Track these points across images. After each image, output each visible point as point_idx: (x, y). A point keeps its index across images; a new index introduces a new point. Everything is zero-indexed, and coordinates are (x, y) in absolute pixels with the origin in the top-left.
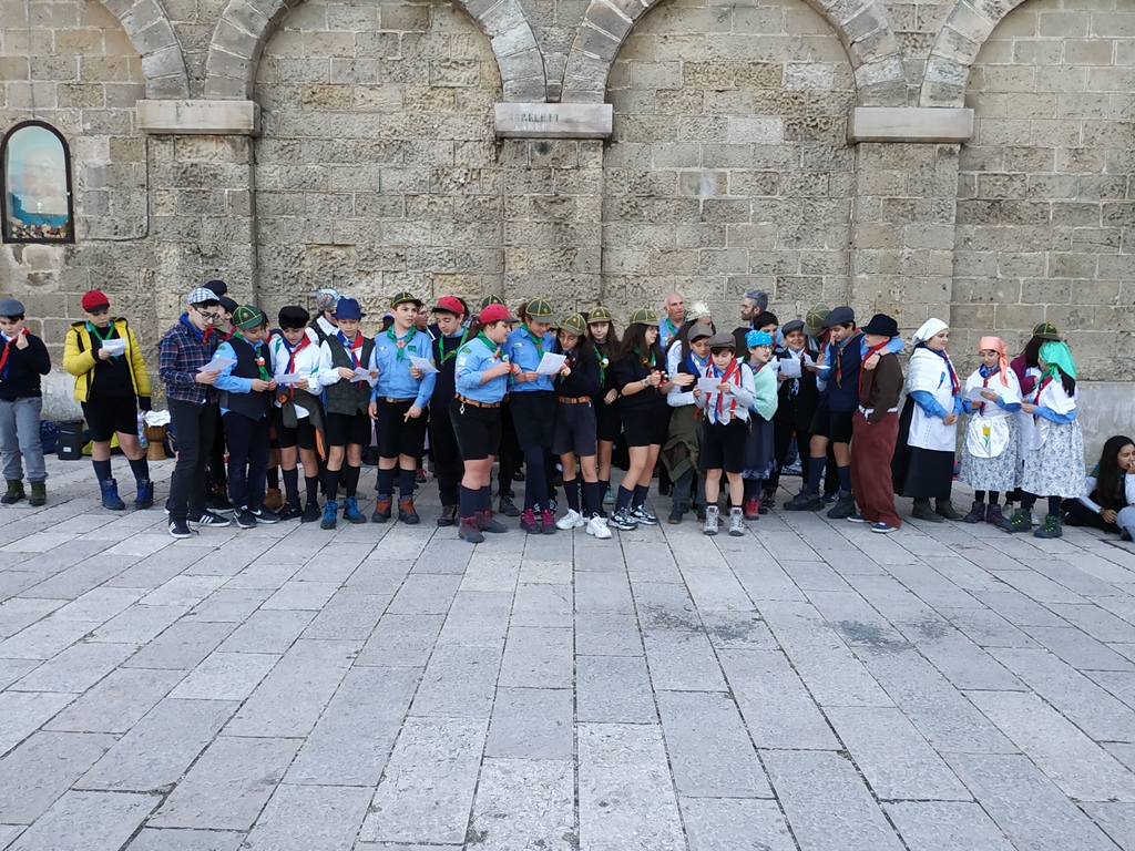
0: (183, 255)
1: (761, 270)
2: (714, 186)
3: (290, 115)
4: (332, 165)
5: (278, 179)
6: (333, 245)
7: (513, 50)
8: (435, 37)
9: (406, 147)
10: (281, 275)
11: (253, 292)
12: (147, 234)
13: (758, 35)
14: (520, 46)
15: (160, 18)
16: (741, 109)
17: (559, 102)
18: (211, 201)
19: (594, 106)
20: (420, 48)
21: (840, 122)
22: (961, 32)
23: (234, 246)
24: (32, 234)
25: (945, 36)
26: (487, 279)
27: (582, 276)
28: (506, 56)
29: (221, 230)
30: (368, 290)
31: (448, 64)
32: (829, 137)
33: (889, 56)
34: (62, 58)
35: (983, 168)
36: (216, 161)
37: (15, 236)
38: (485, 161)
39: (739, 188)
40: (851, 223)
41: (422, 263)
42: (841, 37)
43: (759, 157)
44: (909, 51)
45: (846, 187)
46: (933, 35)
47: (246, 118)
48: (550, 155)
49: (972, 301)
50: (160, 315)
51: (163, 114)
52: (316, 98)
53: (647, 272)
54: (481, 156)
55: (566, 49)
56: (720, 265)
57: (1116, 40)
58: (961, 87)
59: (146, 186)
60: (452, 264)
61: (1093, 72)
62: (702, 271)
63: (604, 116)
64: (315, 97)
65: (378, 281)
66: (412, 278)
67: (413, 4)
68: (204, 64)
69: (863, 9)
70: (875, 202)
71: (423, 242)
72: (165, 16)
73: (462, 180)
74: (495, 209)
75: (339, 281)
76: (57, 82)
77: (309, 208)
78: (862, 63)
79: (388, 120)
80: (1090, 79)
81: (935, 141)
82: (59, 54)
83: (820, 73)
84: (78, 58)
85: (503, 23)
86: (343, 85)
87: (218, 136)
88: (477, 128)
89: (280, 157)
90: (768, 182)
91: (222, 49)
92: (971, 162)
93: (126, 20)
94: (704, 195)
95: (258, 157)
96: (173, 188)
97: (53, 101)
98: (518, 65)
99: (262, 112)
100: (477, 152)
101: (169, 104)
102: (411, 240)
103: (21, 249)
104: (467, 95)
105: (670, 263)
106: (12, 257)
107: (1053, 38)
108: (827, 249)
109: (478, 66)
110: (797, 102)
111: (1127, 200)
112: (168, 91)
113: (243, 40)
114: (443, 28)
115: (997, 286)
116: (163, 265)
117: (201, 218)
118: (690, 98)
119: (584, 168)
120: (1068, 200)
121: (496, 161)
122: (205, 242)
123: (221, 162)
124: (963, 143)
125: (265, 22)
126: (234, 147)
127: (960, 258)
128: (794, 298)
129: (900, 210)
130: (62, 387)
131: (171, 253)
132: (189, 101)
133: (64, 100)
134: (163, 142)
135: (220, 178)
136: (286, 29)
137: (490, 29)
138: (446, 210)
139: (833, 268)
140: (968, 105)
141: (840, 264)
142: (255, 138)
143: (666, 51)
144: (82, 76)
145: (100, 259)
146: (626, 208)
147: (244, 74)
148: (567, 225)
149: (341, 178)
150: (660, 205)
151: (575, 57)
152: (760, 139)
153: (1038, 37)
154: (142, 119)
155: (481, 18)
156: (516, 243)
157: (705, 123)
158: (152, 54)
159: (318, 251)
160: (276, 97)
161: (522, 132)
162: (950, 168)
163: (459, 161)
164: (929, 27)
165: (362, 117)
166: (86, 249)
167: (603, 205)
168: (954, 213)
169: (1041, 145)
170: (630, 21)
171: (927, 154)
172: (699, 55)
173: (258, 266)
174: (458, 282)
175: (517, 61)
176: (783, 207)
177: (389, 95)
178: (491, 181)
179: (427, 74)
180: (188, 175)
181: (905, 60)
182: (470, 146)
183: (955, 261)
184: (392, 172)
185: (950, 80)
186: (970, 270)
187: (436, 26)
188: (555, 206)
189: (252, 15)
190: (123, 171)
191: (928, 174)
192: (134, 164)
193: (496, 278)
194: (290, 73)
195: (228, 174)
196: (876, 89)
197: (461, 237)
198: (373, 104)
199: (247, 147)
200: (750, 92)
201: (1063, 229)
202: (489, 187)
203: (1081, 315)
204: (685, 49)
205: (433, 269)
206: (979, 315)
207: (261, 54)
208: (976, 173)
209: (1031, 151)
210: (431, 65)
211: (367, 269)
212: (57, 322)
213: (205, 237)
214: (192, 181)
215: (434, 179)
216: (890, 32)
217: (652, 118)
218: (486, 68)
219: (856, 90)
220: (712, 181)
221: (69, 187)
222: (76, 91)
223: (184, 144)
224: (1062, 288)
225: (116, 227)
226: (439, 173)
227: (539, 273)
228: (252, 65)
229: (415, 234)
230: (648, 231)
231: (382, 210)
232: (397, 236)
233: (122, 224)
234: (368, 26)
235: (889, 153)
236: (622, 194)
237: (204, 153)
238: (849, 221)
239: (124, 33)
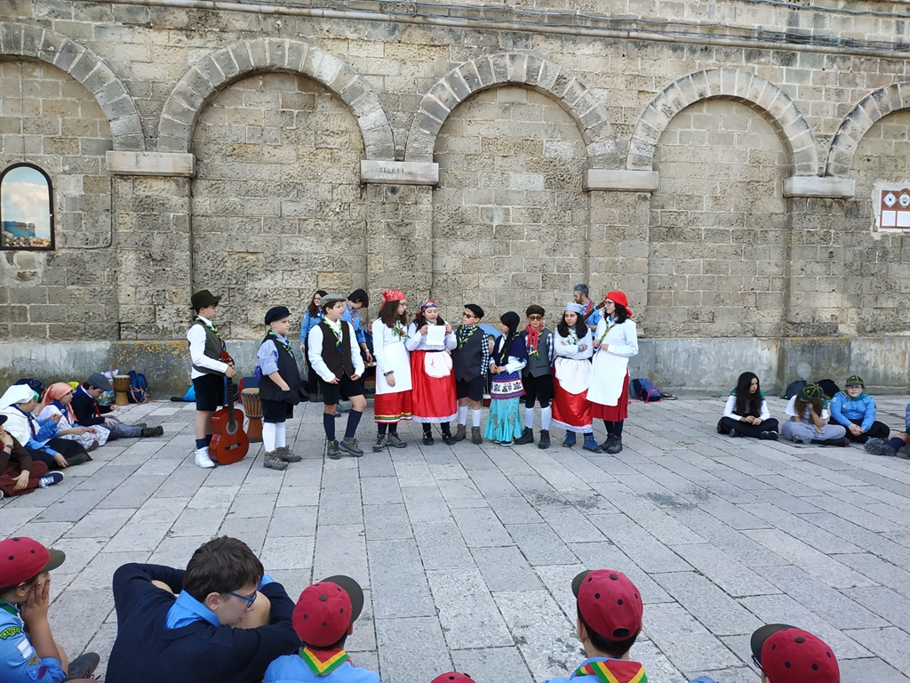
0: (139, 259)
1: (532, 270)
2: (502, 217)
3: (217, 163)
4: (247, 198)
5: (208, 207)
6: (248, 252)
7: (373, 126)
8: (319, 115)
9: (299, 187)
10: (209, 273)
11: (190, 285)
12: (110, 245)
13: (528, 122)
14: (378, 124)
15: (124, 95)
16: (518, 168)
17: (403, 160)
18: (160, 221)
19: (427, 164)
20: (309, 122)
21: (578, 178)
22: (650, 125)
23: (177, 254)
24: (21, 243)
25: (640, 127)
26: (355, 275)
27: (420, 273)
28: (368, 130)
29: (167, 242)
30: (272, 283)
31: (328, 133)
32: (571, 186)
33: (608, 138)
34: (47, 118)
35: (663, 207)
36: (164, 194)
37: (8, 245)
38: (353, 198)
39: (518, 218)
40: (587, 241)
41: (310, 265)
42: (578, 125)
43: (530, 199)
44: (619, 135)
45: (583, 218)
46: (633, 126)
47: (187, 165)
48: (397, 195)
49: (659, 289)
50: (121, 301)
51: (125, 161)
52: (237, 153)
53: (460, 271)
54: (351, 194)
55: (408, 127)
56: (507, 267)
57: (736, 132)
58: (650, 158)
59: (111, 210)
60: (331, 265)
61: (724, 151)
62: (495, 271)
63: (433, 171)
64: (235, 152)
65: (279, 276)
66: (303, 274)
67: (304, 93)
68: (156, 127)
69: (591, 109)
70: (601, 228)
71: (311, 251)
72: (128, 93)
73: (337, 210)
74: (360, 229)
75: (252, 278)
76: (43, 136)
77: (230, 227)
78: (592, 142)
79: (286, 169)
80: (722, 155)
81: (636, 191)
82: (45, 116)
83: (565, 147)
84: (60, 120)
85: (366, 108)
86: (255, 145)
87: (166, 177)
88: (348, 175)
89: (210, 192)
90: (535, 216)
91: (170, 117)
92: (656, 203)
93: (99, 95)
94: (496, 223)
95: (194, 192)
96: (132, 213)
97: (40, 150)
98: (376, 136)
99: (197, 161)
100: (347, 192)
101: (131, 155)
102: (303, 249)
103: (13, 254)
104: (340, 153)
105: (475, 265)
106: (5, 261)
107: (701, 130)
108: (572, 257)
109: (348, 134)
110: (552, 165)
111: (745, 228)
112: (130, 145)
113: (185, 113)
114: (324, 109)
115: (673, 280)
116: (124, 266)
117: (152, 233)
118: (486, 160)
119: (420, 204)
120: (712, 228)
121: (361, 197)
122: (156, 251)
123: (168, 195)
124: (652, 192)
125: (201, 100)
126: (177, 185)
127: (651, 263)
128: (553, 288)
129: (617, 233)
130: (43, 355)
131: (130, 257)
132: (146, 153)
133: (49, 149)
134: (125, 180)
135: (168, 206)
136: (215, 105)
137: (357, 111)
138: (327, 229)
139: (576, 269)
140: (654, 170)
141: (580, 266)
142: (192, 179)
143: (470, 130)
144: (63, 133)
145: (73, 262)
146: (446, 230)
147: (186, 135)
148: (409, 241)
149: (253, 207)
150: (468, 229)
151: (414, 132)
152: (530, 187)
153: (693, 129)
154: (110, 164)
155: (351, 104)
156: (375, 252)
157: (496, 177)
158: (118, 119)
159: (236, 256)
160: (207, 151)
161: (380, 179)
162: (644, 208)
163: (335, 197)
164: (631, 121)
165: (269, 166)
166: (64, 255)
167: (433, 228)
168: (648, 235)
169: (696, 194)
170: (449, 110)
171: (631, 198)
172: (491, 133)
173: (193, 266)
174: (335, 277)
175: (376, 133)
176: (545, 230)
177: (287, 152)
178: (357, 211)
179: (313, 138)
180: (143, 203)
181: (617, 140)
182: (343, 187)
183: (649, 264)
184: (289, 203)
185: (644, 154)
186: (658, 270)
187: (319, 108)
188: (401, 228)
189: (192, 95)
190: (93, 200)
191: (632, 211)
192: (101, 195)
193: (362, 274)
194: (217, 136)
195: (173, 204)
196: (600, 158)
197: (337, 247)
198: (276, 158)
199: (187, 185)
200: (523, 157)
201: (710, 245)
202: (355, 215)
203: (722, 297)
204: (482, 129)
205: (318, 268)
206: (663, 298)
207: (197, 122)
208: (659, 210)
209: (690, 197)
210: (316, 133)
211: (272, 269)
212: (39, 307)
213: (155, 246)
214: (146, 208)
215: (318, 209)
216: (608, 123)
217: (462, 173)
218: (353, 136)
219: (588, 158)
220: (501, 213)
221: (52, 211)
222: (58, 143)
223: (141, 182)
224: (710, 281)
225: (87, 239)
226: (322, 205)
227: (391, 272)
228: (191, 129)
229: (305, 246)
230: (461, 245)
231: (283, 229)
232: (293, 246)
233: (91, 237)
234: (273, 105)
235: (609, 198)
236: (443, 221)
237: (155, 188)
238: (585, 240)
239: (96, 103)
